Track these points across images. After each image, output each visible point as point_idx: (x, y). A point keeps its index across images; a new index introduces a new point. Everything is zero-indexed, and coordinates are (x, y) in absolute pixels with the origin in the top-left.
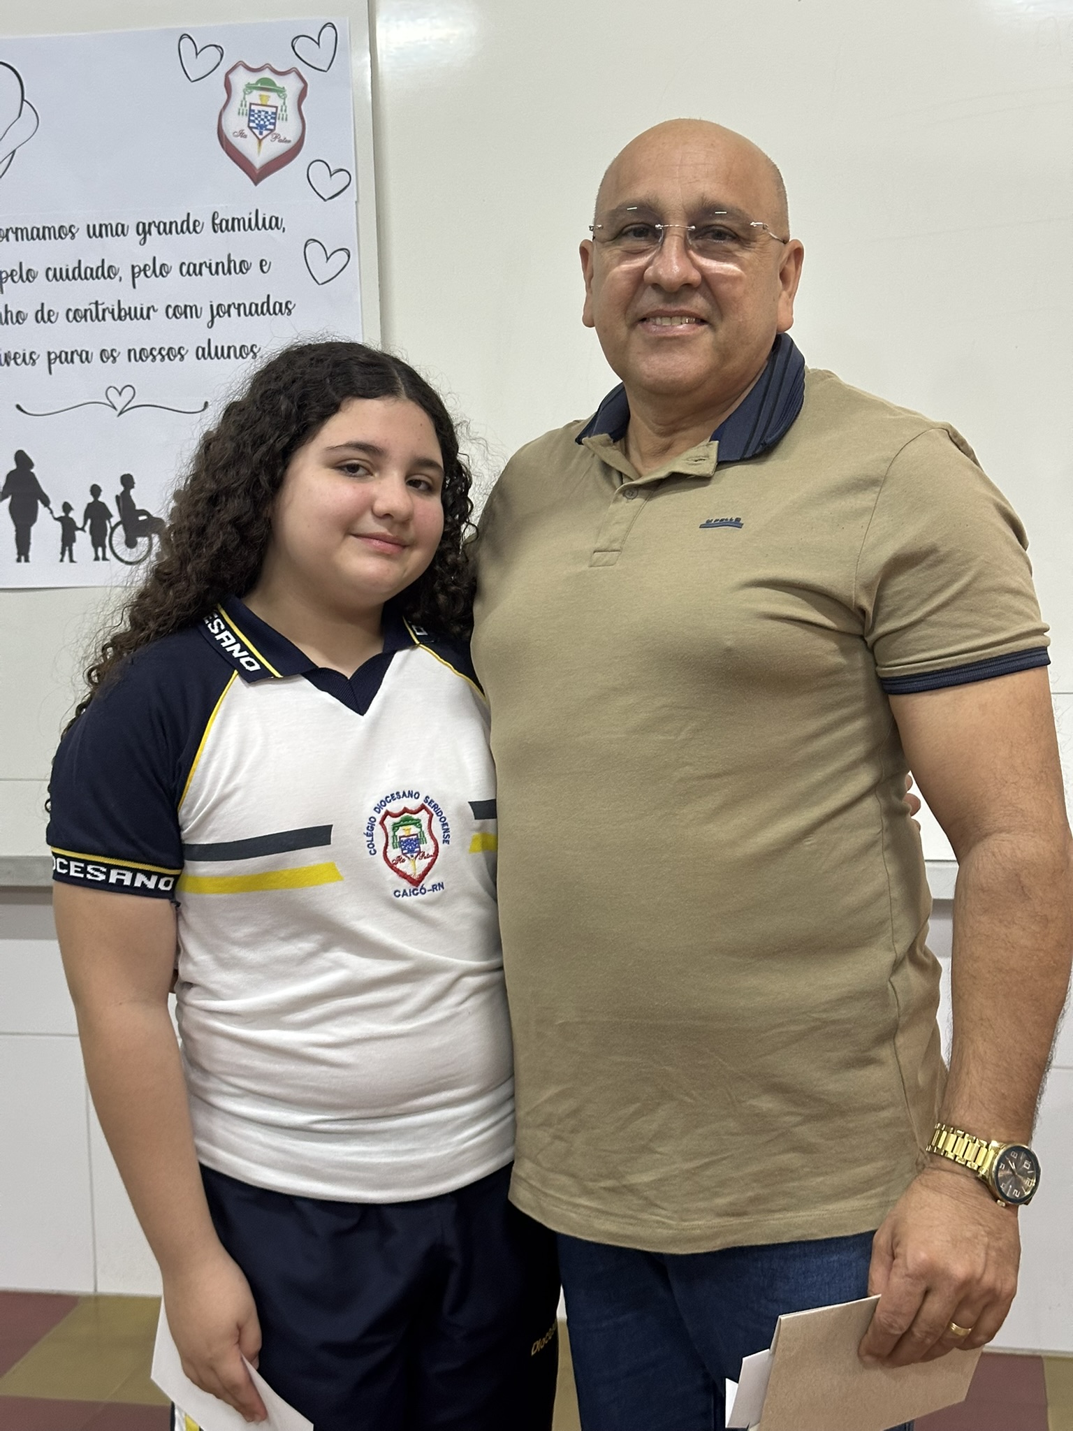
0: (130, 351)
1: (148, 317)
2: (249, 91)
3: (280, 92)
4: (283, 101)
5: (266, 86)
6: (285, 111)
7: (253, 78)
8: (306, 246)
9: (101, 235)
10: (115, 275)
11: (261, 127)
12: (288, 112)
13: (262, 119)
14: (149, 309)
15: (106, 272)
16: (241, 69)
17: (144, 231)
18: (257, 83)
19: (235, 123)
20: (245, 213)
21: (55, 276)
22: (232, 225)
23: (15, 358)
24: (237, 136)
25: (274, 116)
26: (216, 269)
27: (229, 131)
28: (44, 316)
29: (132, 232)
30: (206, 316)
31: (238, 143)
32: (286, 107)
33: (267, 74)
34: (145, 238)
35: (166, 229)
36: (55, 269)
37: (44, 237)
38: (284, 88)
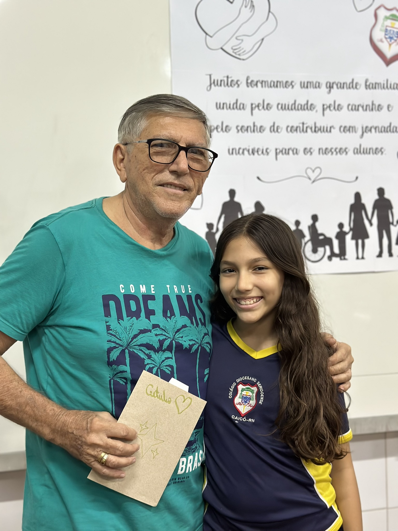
0: (320, 149)
1: (330, 131)
2: (386, 19)
5: (394, 18)
9: (307, 87)
10: (314, 108)
11: (391, 38)
13: (391, 34)
14: (331, 128)
15: (308, 107)
16: (382, 9)
17: (330, 86)
18: (390, 16)
19: (378, 35)
20: (381, 80)
21: (282, 107)
22: (375, 86)
23: (258, 151)
24: (379, 42)
25: (397, 33)
26: (366, 108)
27: (375, 39)
28: (274, 129)
29: (324, 86)
30: (360, 132)
31: (380, 45)
33: (394, 12)
34: (330, 91)
35: (341, 86)
36: (282, 105)
37: (277, 86)
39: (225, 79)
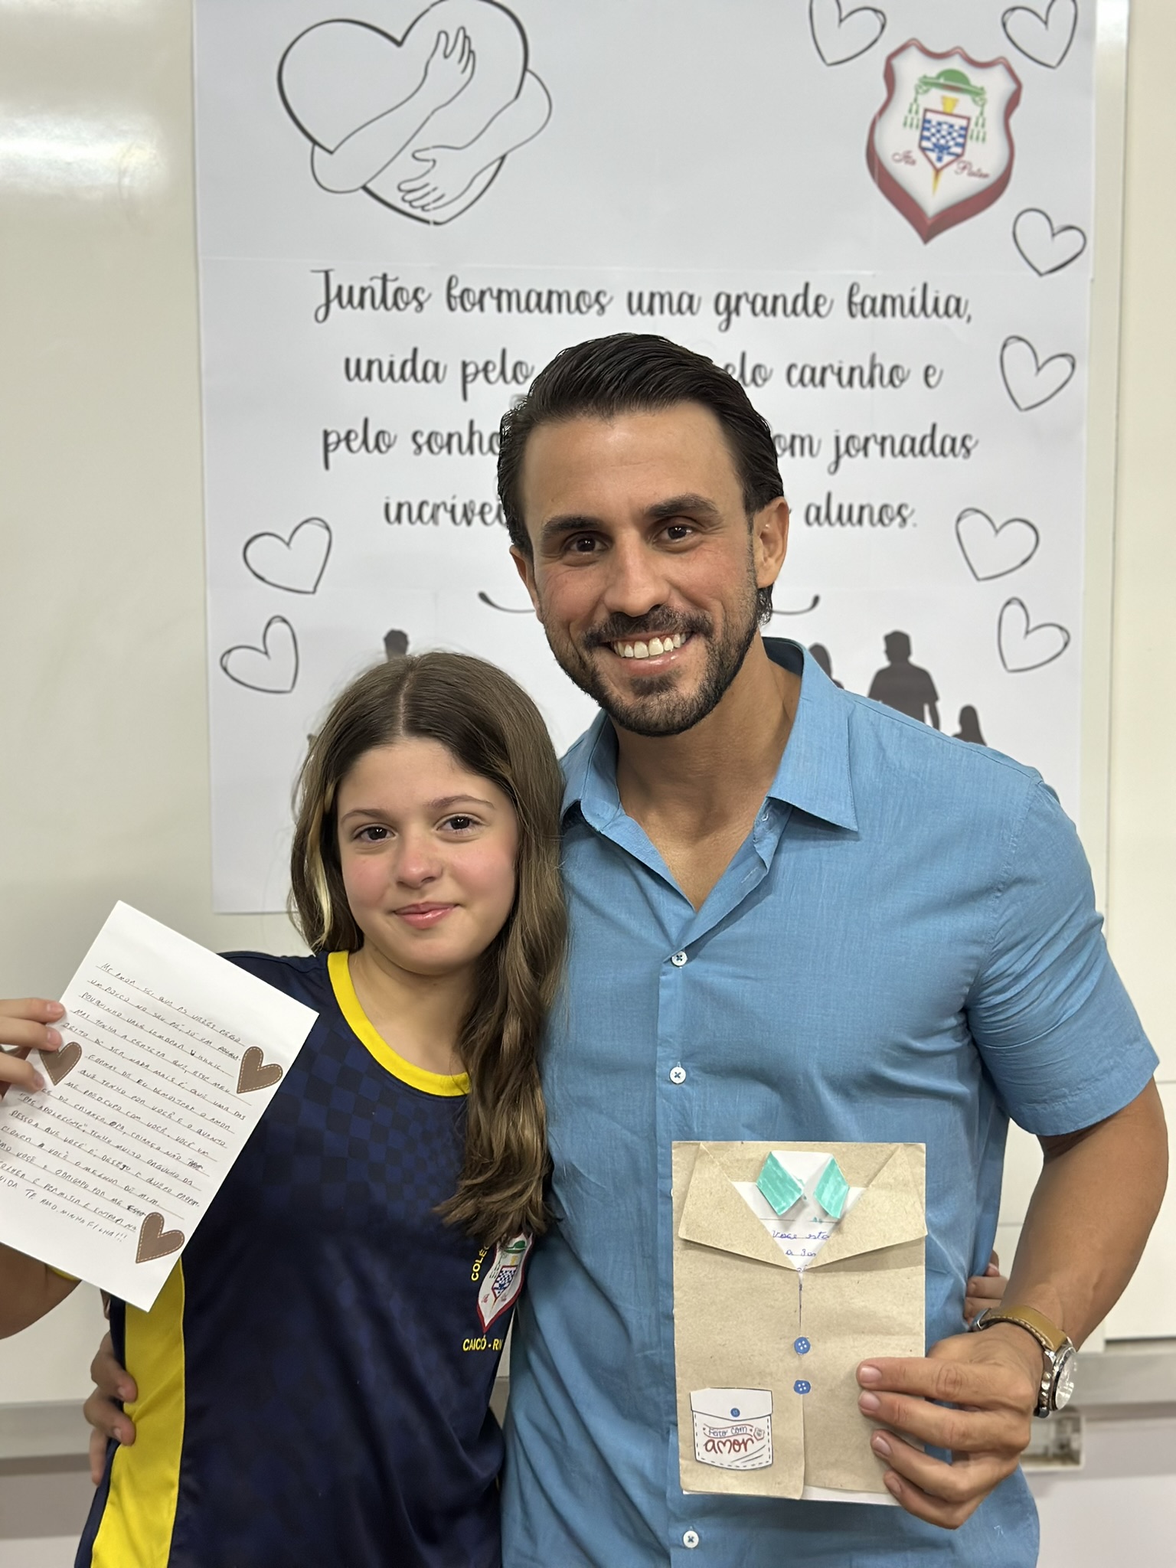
2: (925, 88)
3: (977, 94)
4: (978, 110)
5: (954, 83)
6: (983, 125)
7: (934, 68)
8: (1004, 346)
9: (651, 310)
11: (942, 149)
12: (987, 128)
13: (943, 137)
16: (913, 54)
17: (728, 308)
18: (939, 76)
19: (898, 138)
20: (906, 288)
22: (883, 306)
23: (482, 513)
24: (899, 161)
25: (963, 132)
26: (848, 377)
27: (886, 151)
29: (707, 307)
30: (827, 454)
31: (902, 173)
32: (984, 120)
33: (956, 64)
34: (728, 320)
35: (768, 306)
37: (549, 308)
38: (982, 89)
39: (377, 285)
